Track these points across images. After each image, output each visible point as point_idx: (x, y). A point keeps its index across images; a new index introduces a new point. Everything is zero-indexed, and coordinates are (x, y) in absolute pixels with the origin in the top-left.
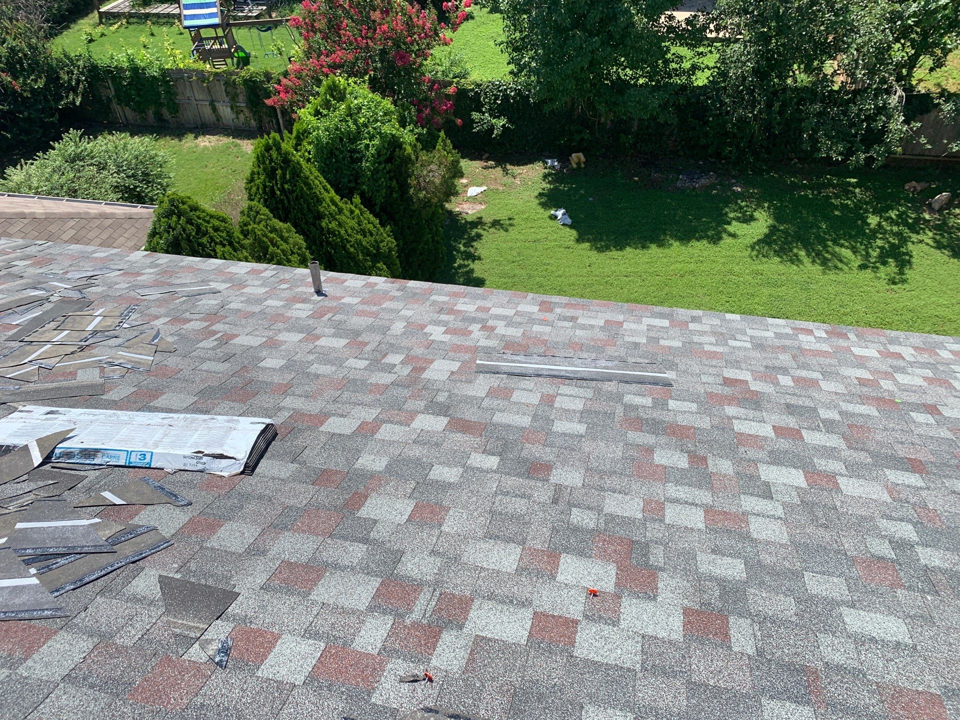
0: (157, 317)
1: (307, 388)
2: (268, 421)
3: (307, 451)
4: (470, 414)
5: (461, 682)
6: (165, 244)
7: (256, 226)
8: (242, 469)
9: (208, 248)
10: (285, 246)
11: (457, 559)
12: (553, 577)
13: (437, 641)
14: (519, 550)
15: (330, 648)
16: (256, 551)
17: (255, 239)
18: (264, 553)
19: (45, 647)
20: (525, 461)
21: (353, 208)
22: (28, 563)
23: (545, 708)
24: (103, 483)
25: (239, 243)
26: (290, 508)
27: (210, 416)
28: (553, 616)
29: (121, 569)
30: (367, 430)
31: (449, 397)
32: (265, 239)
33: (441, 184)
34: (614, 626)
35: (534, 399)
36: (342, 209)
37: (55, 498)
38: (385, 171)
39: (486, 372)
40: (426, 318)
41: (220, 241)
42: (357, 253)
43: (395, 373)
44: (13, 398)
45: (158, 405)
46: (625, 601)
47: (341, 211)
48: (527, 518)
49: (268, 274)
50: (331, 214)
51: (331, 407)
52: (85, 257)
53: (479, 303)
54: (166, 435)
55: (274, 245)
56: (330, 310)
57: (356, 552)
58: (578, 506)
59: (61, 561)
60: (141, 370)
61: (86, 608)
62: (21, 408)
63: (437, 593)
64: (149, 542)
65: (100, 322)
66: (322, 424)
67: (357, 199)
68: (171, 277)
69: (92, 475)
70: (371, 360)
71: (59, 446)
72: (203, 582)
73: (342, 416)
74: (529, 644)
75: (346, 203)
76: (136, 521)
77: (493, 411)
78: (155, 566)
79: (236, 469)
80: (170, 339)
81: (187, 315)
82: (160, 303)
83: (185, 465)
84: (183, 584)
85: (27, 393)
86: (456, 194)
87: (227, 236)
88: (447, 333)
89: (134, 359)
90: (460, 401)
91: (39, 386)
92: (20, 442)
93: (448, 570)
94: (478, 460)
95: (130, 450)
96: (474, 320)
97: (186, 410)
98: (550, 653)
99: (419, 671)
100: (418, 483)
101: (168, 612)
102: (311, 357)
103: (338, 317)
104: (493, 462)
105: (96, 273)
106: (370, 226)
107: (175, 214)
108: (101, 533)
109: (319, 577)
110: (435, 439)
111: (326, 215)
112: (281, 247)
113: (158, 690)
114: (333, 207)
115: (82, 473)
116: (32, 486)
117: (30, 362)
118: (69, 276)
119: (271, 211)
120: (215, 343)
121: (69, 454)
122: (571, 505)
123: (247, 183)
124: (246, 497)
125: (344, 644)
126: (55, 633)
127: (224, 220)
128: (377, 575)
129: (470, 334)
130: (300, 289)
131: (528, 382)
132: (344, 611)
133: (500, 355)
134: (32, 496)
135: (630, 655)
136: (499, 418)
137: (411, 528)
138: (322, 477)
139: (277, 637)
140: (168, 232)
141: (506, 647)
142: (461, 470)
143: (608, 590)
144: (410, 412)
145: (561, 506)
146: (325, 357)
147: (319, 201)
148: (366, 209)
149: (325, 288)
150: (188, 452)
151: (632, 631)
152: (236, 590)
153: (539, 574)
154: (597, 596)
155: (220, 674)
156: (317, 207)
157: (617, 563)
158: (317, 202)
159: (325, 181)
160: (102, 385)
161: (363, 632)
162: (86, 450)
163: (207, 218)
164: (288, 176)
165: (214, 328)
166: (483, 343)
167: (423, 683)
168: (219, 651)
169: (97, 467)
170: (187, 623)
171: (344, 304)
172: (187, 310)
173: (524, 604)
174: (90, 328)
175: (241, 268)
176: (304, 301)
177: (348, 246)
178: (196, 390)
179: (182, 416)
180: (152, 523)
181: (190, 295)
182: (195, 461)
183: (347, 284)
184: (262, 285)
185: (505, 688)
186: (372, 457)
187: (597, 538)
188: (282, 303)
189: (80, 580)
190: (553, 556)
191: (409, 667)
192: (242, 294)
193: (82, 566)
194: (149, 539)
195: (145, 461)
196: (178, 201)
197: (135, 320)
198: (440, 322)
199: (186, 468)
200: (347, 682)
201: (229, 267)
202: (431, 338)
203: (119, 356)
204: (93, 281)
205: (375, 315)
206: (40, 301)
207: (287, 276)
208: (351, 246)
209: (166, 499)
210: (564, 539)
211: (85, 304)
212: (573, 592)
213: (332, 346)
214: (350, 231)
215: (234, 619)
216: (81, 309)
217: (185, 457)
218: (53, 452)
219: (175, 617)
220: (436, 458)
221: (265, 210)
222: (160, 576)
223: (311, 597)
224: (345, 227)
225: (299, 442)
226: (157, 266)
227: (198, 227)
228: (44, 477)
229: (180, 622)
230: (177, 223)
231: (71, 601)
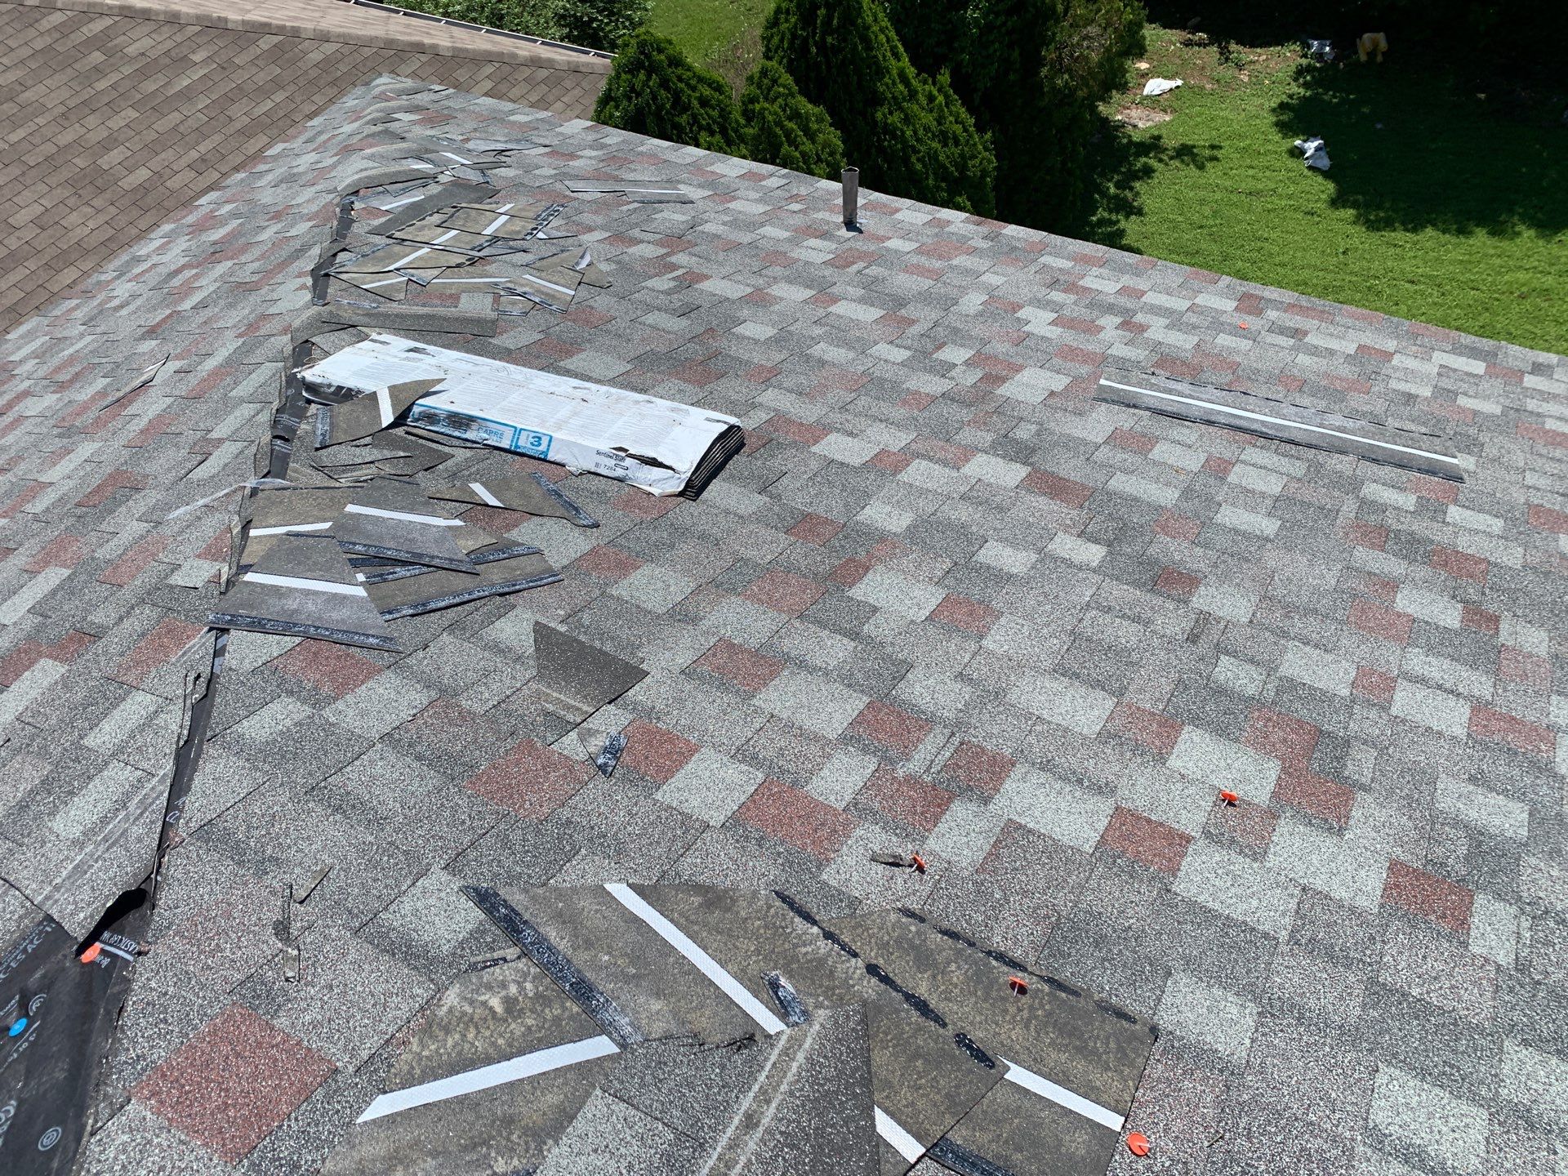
0: (590, 229)
1: (802, 379)
2: (733, 420)
3: (785, 481)
4: (1069, 468)
5: (970, 885)
6: (622, 118)
7: (766, 105)
8: (681, 488)
9: (686, 134)
10: (808, 147)
11: (999, 695)
12: (1161, 759)
13: (943, 812)
14: (1110, 703)
15: (772, 782)
16: (682, 615)
17: (762, 129)
18: (695, 620)
19: (363, 687)
20: (1153, 562)
21: (935, 93)
22: (356, 564)
23: (1104, 960)
24: (473, 469)
25: (736, 131)
26: (746, 561)
27: (646, 397)
28: (1149, 821)
29: (483, 602)
30: (886, 465)
31: (1038, 433)
32: (778, 131)
33: (1100, 65)
34: (1255, 860)
35: (1193, 462)
36: (916, 92)
37: (406, 479)
38: (1003, 30)
39: (1114, 402)
40: (1025, 293)
41: (708, 124)
42: (927, 173)
43: (952, 378)
44: (366, 320)
45: (572, 367)
46: (1284, 826)
47: (913, 94)
48: (1135, 657)
49: (774, 182)
50: (894, 98)
51: (836, 417)
52: (497, 119)
53: (1127, 280)
54: (575, 414)
55: (792, 142)
56: (862, 256)
57: (836, 650)
58: (1233, 654)
59: (401, 571)
60: (553, 308)
61: (427, 646)
62: (374, 336)
63: (956, 740)
64: (529, 570)
65: (504, 225)
66: (816, 442)
67: (945, 77)
68: (621, 167)
69: (461, 455)
70: (916, 350)
71: (419, 402)
72: (597, 644)
73: (851, 434)
74: (1098, 855)
75: (925, 82)
76: (514, 535)
77: (1111, 469)
78: (531, 608)
79: (672, 486)
80: (604, 267)
81: (636, 233)
82: (599, 206)
83: (597, 465)
84: (569, 641)
85: (387, 316)
86: (1123, 87)
87: (721, 116)
88: (1057, 325)
89: (545, 290)
90: (1056, 444)
91: (404, 309)
92: (367, 386)
93: (981, 709)
94: (1067, 546)
95: (520, 426)
96: (1111, 309)
97: (612, 382)
98: (1132, 877)
99: (906, 851)
100: (956, 564)
101: (540, 677)
102: (818, 331)
103: (874, 271)
104: (1094, 553)
105: (509, 146)
106: (958, 128)
107: (643, 67)
108: (461, 543)
109: (773, 675)
110: (998, 499)
111: (886, 98)
112: (802, 148)
113: (510, 785)
114: (901, 87)
115: (447, 449)
116: (376, 454)
117: (398, 269)
118: (471, 145)
119: (797, 82)
120: (672, 284)
121: (431, 417)
122: (1220, 649)
123: (767, 28)
124: (681, 532)
125: (795, 783)
126: (380, 671)
127: (719, 88)
128: (862, 691)
129: (1099, 332)
130: (820, 215)
131: (1187, 431)
132: (803, 734)
133: (1146, 376)
134: (371, 471)
135: (1272, 914)
136: (1120, 483)
137: (931, 630)
138: (803, 524)
139: (693, 750)
140: (629, 99)
141: (1054, 849)
142: (1034, 557)
143: (1256, 801)
144: (965, 447)
145: (1203, 647)
146: (841, 334)
147: (880, 72)
148: (956, 97)
149: (862, 219)
150: (606, 447)
151: (1286, 876)
152: (644, 666)
153: (1138, 749)
154: (1234, 806)
155: (601, 783)
156: (875, 85)
157: (1284, 761)
158: (877, 73)
159: (896, 38)
160: (494, 322)
161: (825, 772)
162: (456, 415)
163: (693, 82)
164: (835, 22)
165: (673, 259)
166: (1119, 350)
167: (908, 870)
168: (605, 750)
169: (469, 445)
170: (564, 699)
171: (888, 249)
172: (637, 225)
173: (1103, 789)
174: (489, 231)
175: (733, 167)
176: (824, 235)
177: (913, 159)
178: (632, 355)
179: (604, 389)
180: (537, 544)
181: (646, 200)
182: (613, 462)
183: (899, 216)
184: (760, 201)
185: (1043, 912)
186: (888, 508)
187: (1257, 714)
188: (787, 234)
189: (423, 605)
190: (1169, 726)
191: (890, 840)
192: (726, 211)
193: (429, 584)
194: (529, 565)
195: (540, 448)
196: (652, 46)
197: (557, 228)
198: (1048, 302)
199: (599, 471)
200: (788, 839)
201: (713, 164)
202: (1026, 328)
203: (524, 282)
204: (504, 159)
205: (937, 276)
206: (424, 179)
207: (803, 191)
208: (918, 160)
209: (561, 511)
210: (1194, 703)
211: (486, 192)
212: (1191, 790)
213: (854, 318)
214: (921, 132)
215: (634, 709)
216: (480, 201)
217: (598, 453)
218: (409, 409)
219: (549, 686)
220: (995, 529)
221: (787, 79)
222: (537, 623)
223: (755, 701)
224: (914, 125)
225: (776, 463)
226: (603, 146)
227: (677, 96)
228: (395, 444)
229: (555, 694)
230: (645, 84)
231: (405, 632)
